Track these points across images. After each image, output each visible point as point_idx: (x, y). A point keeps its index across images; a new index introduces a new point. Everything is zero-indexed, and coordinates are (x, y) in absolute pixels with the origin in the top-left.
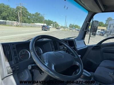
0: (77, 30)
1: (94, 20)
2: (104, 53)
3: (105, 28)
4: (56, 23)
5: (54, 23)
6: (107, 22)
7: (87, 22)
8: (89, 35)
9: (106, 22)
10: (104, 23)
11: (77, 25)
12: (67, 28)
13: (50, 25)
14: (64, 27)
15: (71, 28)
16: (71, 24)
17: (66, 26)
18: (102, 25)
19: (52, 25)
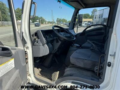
0: (65, 24)
1: (79, 14)
2: (88, 37)
3: (91, 20)
4: (41, 18)
5: (40, 18)
6: (93, 14)
7: (75, 16)
8: (77, 28)
9: (91, 14)
10: (90, 15)
11: (64, 19)
12: (55, 23)
13: (36, 21)
14: (52, 22)
15: (58, 23)
16: (58, 18)
17: (53, 21)
18: (89, 17)
19: (37, 20)
